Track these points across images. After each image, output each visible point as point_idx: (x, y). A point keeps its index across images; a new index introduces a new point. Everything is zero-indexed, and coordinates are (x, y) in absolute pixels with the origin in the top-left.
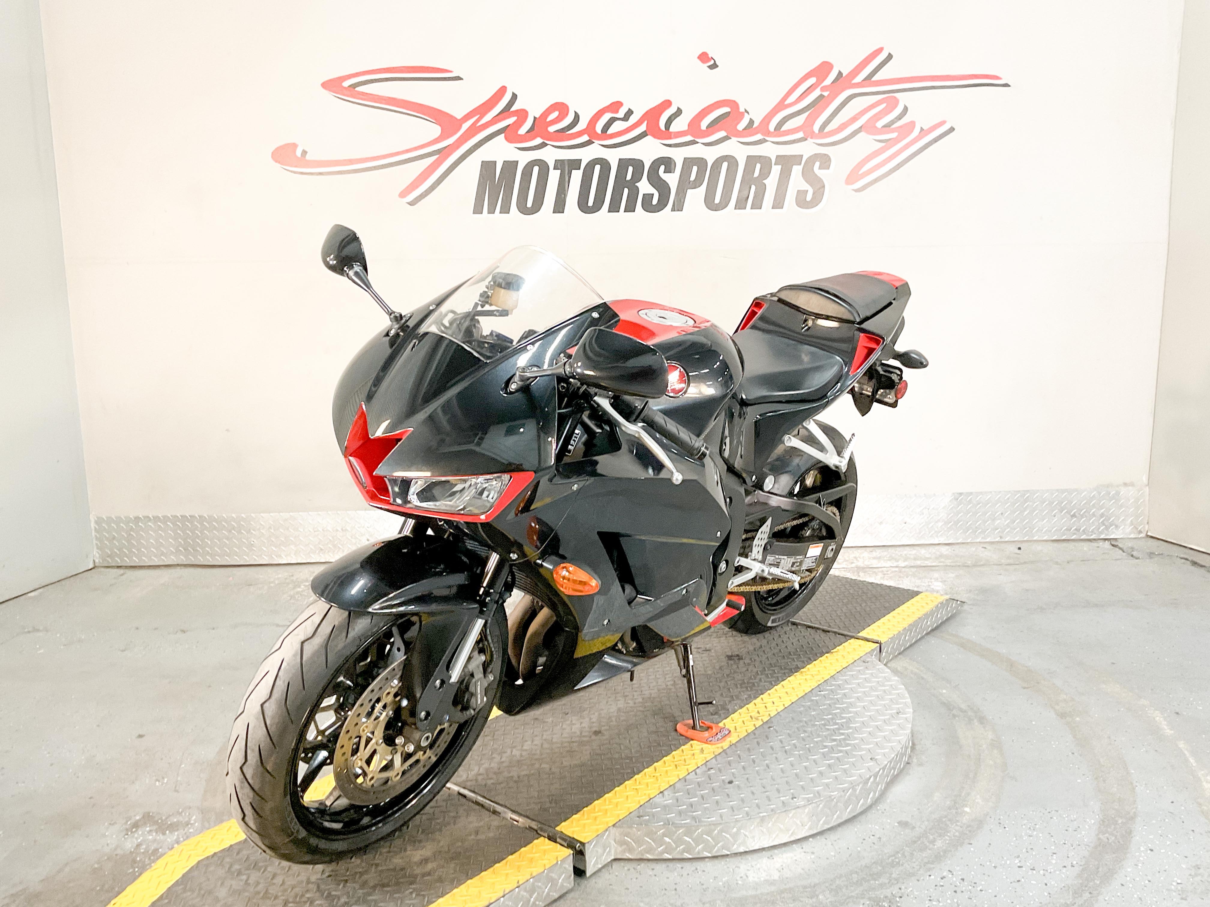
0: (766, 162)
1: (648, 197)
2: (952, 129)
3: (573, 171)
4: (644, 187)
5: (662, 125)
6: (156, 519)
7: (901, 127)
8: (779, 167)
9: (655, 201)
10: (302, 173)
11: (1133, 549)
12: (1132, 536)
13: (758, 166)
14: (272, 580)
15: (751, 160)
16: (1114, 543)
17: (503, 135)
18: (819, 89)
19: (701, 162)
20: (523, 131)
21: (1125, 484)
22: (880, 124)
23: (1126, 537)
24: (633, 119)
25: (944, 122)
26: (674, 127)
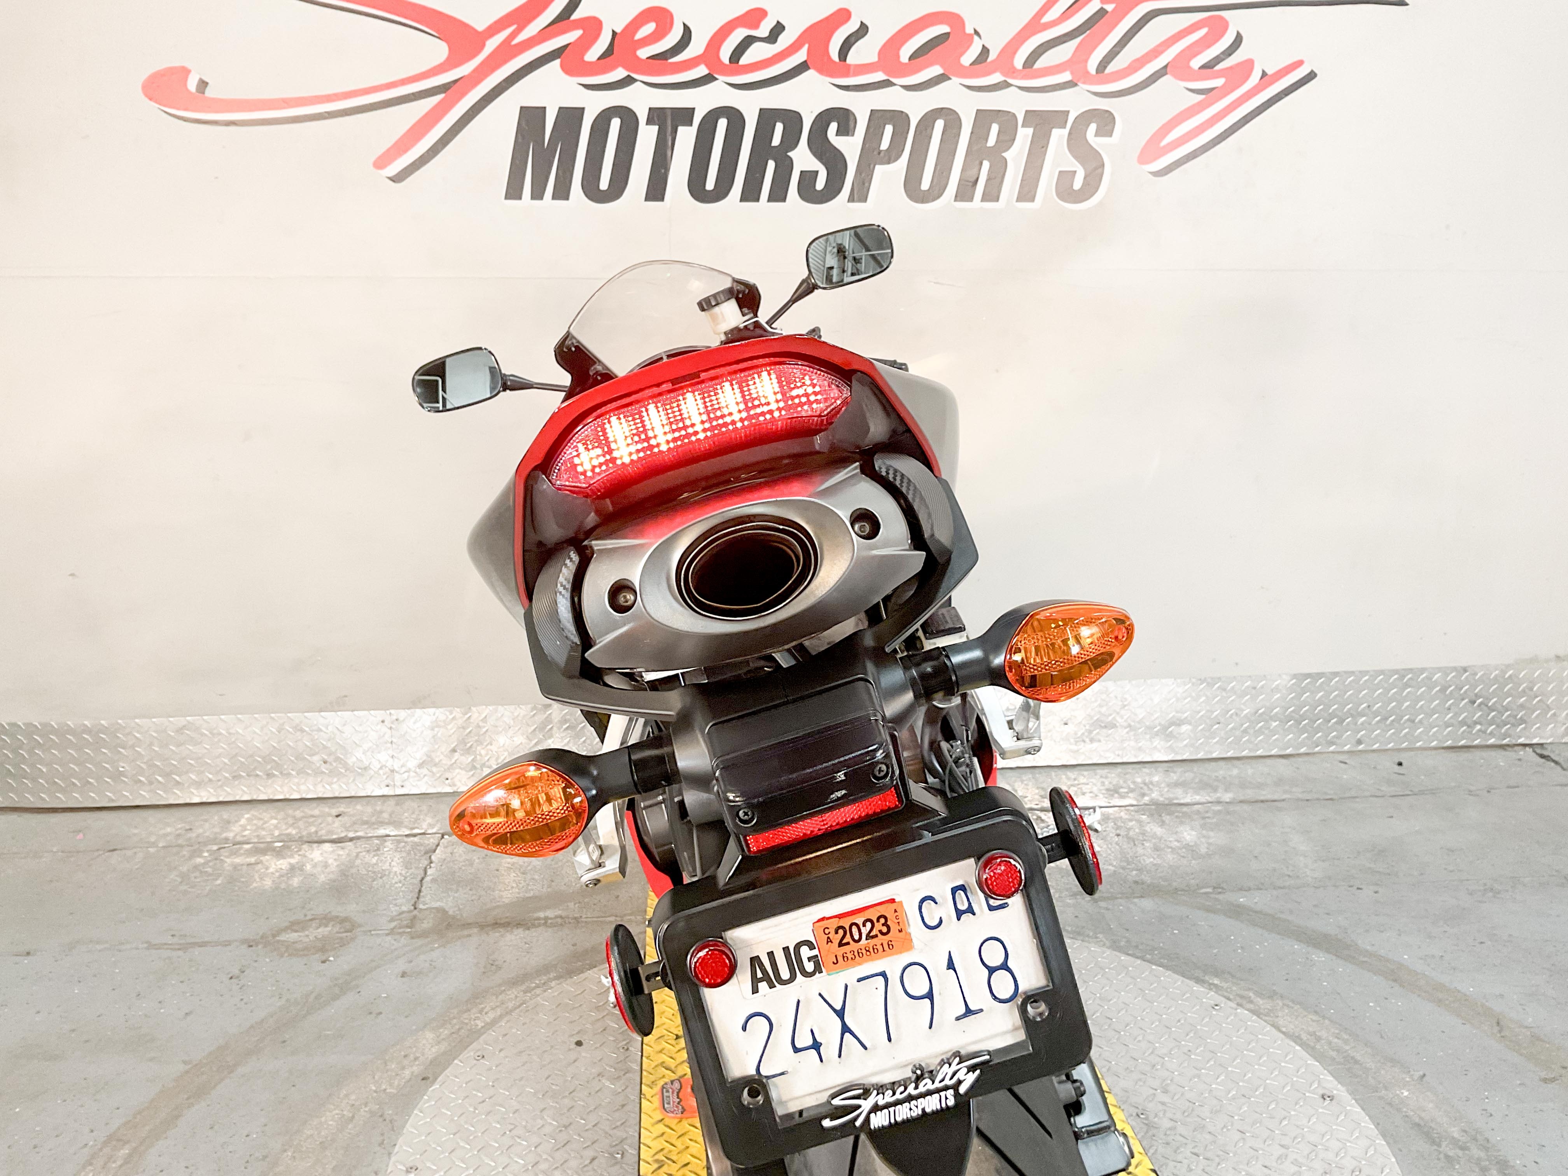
0: (1007, 122)
1: (808, 177)
2: (1311, 76)
3: (681, 129)
4: (803, 158)
5: (834, 51)
7: (1231, 68)
8: (1030, 131)
9: (820, 184)
10: (197, 120)
12: (1566, 740)
13: (995, 128)
15: (983, 118)
16: (1543, 753)
17: (558, 61)
19: (899, 119)
20: (593, 55)
21: (1558, 658)
23: (1557, 741)
25: (1300, 63)
26: (855, 57)
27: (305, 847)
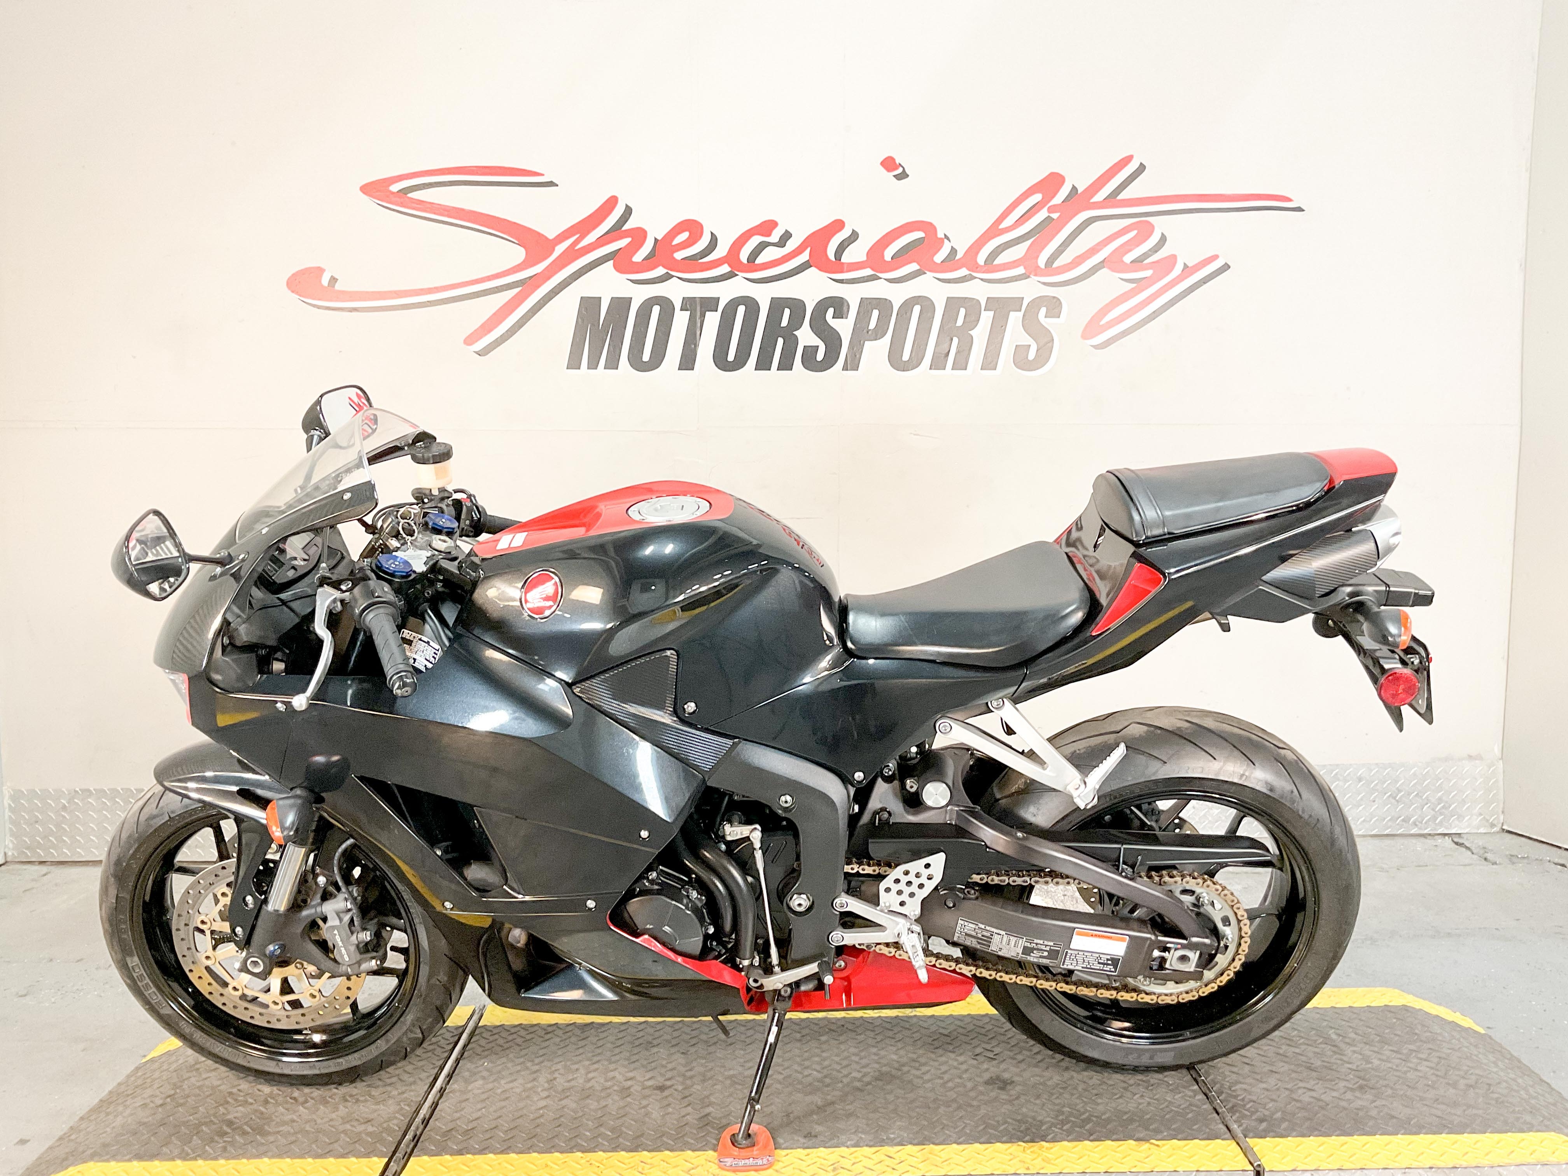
0: (972, 307)
1: (810, 353)
2: (1226, 267)
3: (707, 313)
4: (806, 336)
5: (831, 253)
6: (101, 792)
7: (1157, 262)
8: (991, 314)
9: (820, 356)
10: (328, 308)
11: (1484, 849)
12: (1482, 830)
13: (962, 311)
15: (953, 304)
16: (1458, 841)
17: (612, 262)
18: (1046, 209)
19: (883, 305)
20: (639, 257)
22: (1128, 258)
23: (1473, 831)
24: (791, 245)
25: (1215, 257)
26: (847, 257)
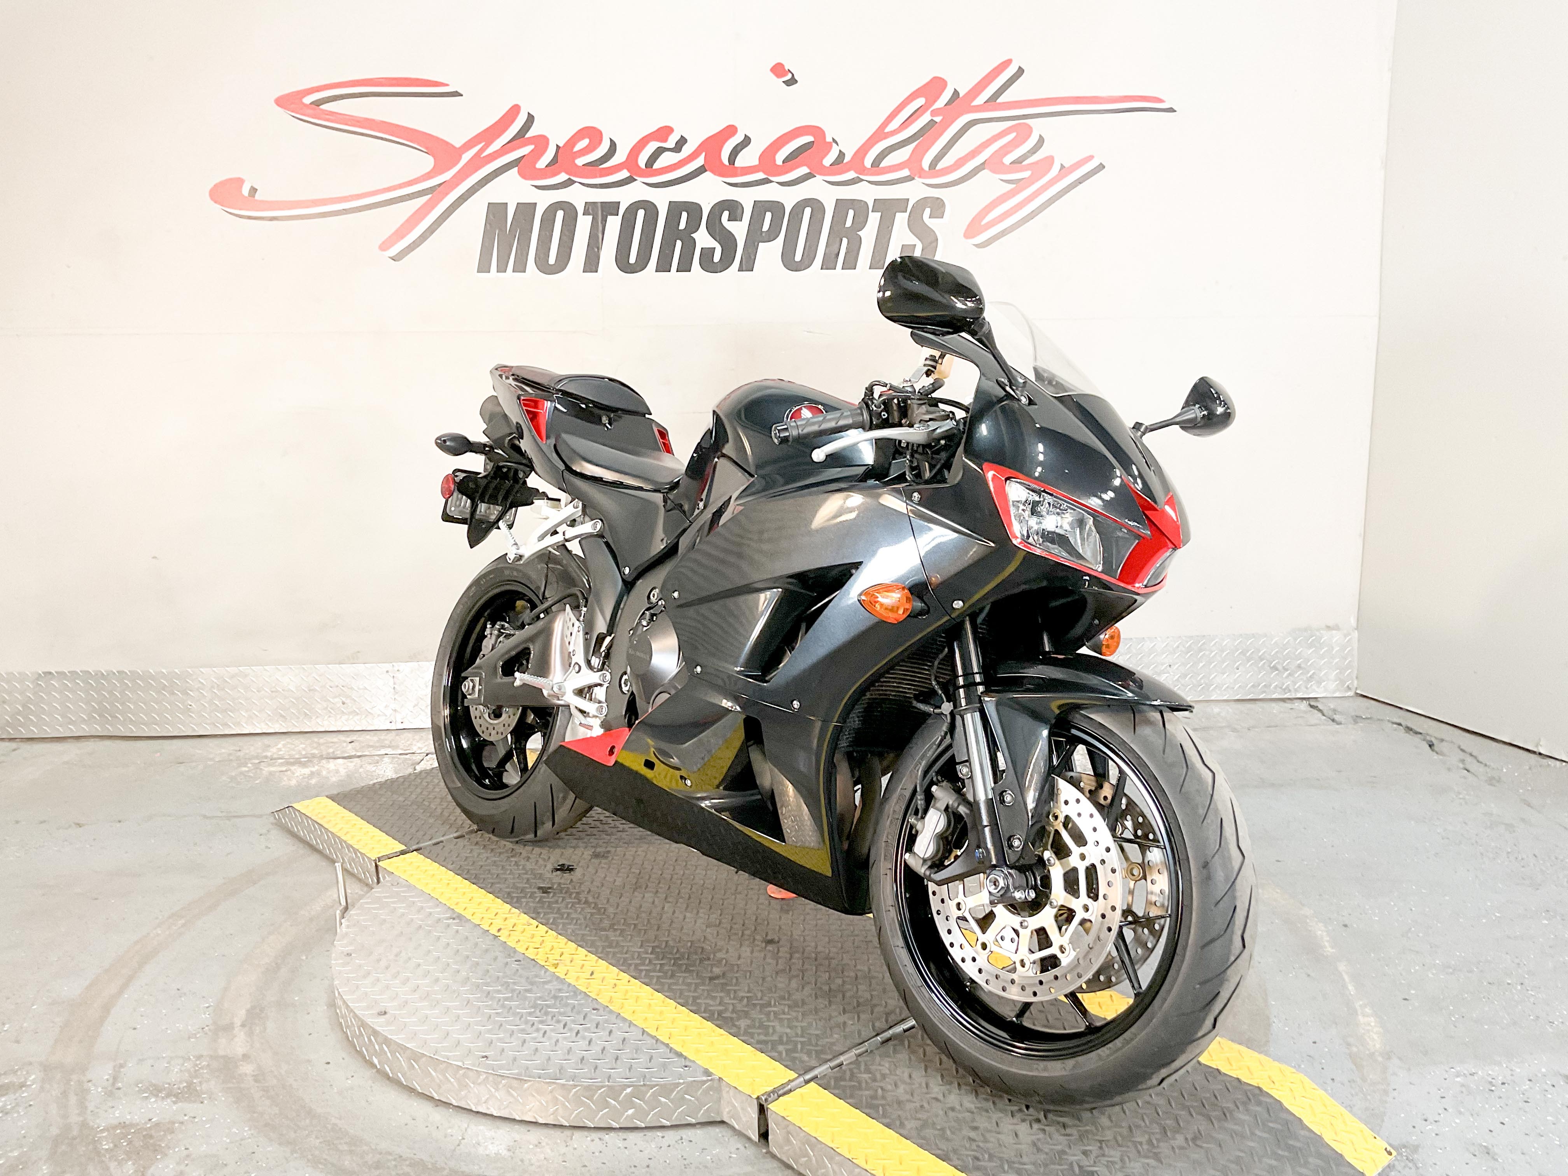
0: (860, 208)
1: (707, 254)
2: (1101, 167)
3: (610, 218)
4: (703, 239)
5: (725, 158)
6: (61, 675)
7: (1036, 162)
8: (878, 215)
9: (717, 258)
10: (250, 218)
11: (1335, 711)
12: (1337, 695)
13: (851, 213)
14: (211, 756)
15: (842, 205)
16: (1313, 703)
17: (516, 169)
18: (929, 112)
19: (776, 208)
20: (542, 163)
21: (1328, 628)
22: (1008, 160)
23: (1328, 695)
24: (687, 150)
25: (1091, 157)
26: (742, 161)
27: (324, 761)
